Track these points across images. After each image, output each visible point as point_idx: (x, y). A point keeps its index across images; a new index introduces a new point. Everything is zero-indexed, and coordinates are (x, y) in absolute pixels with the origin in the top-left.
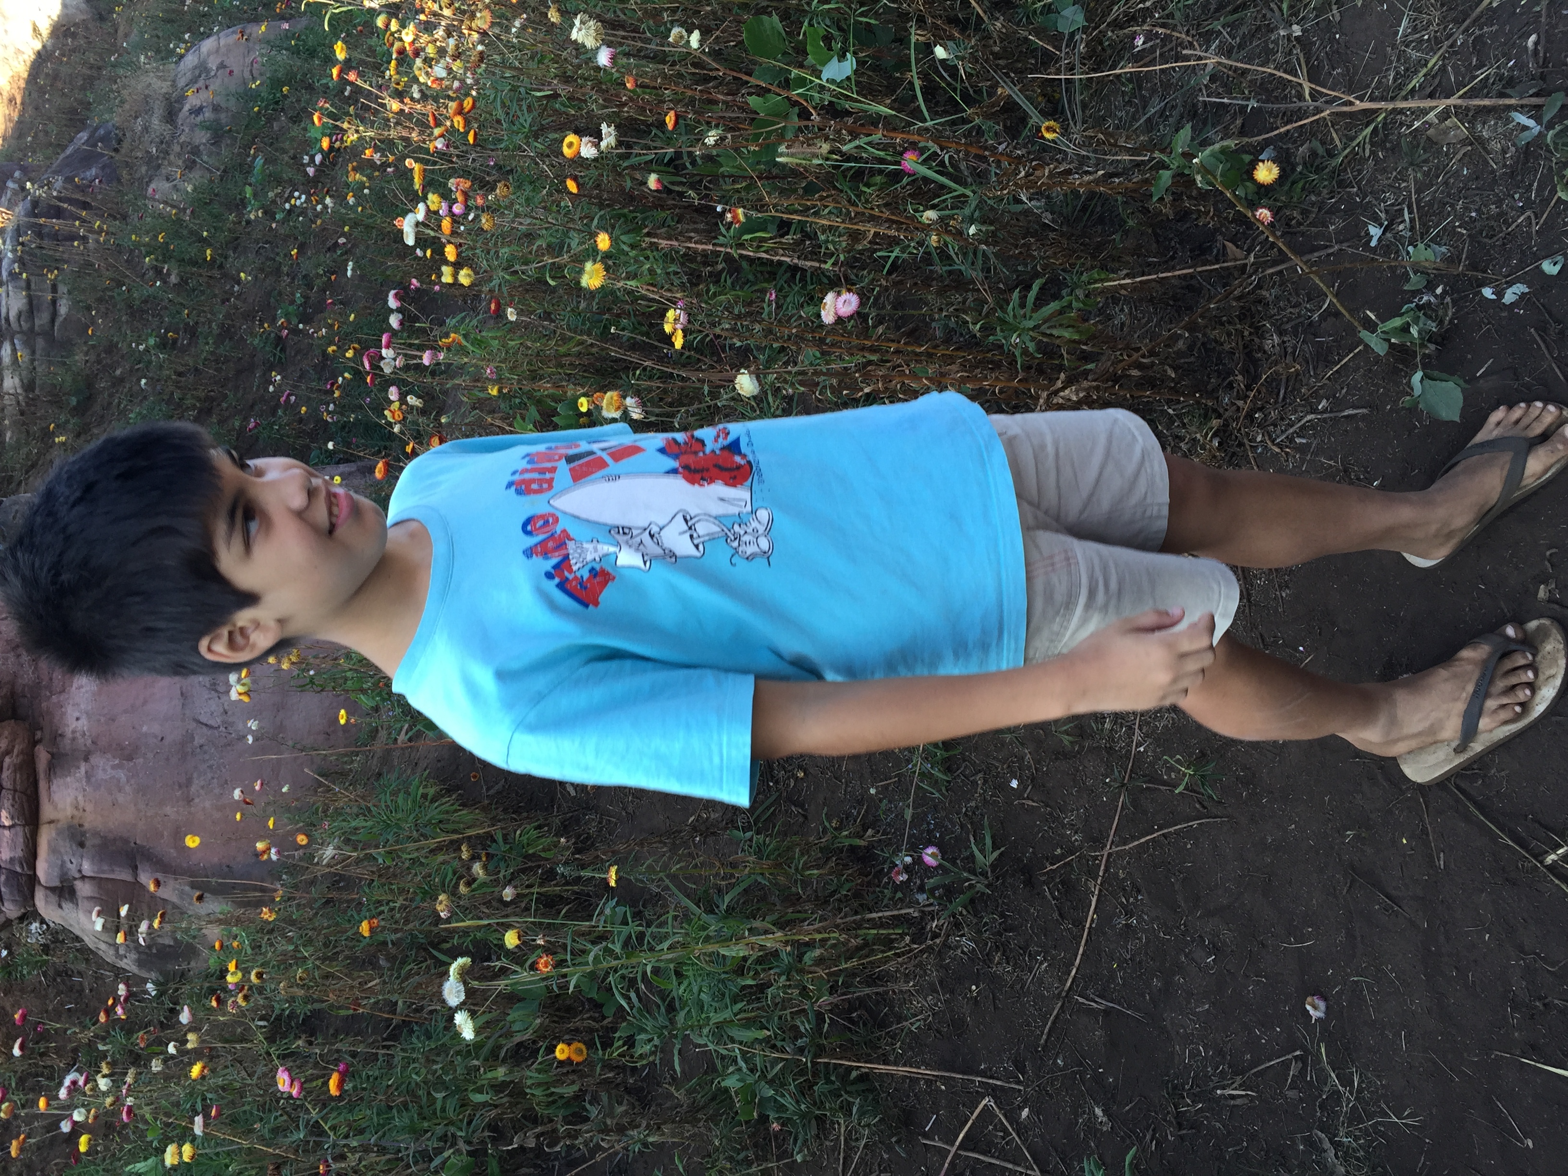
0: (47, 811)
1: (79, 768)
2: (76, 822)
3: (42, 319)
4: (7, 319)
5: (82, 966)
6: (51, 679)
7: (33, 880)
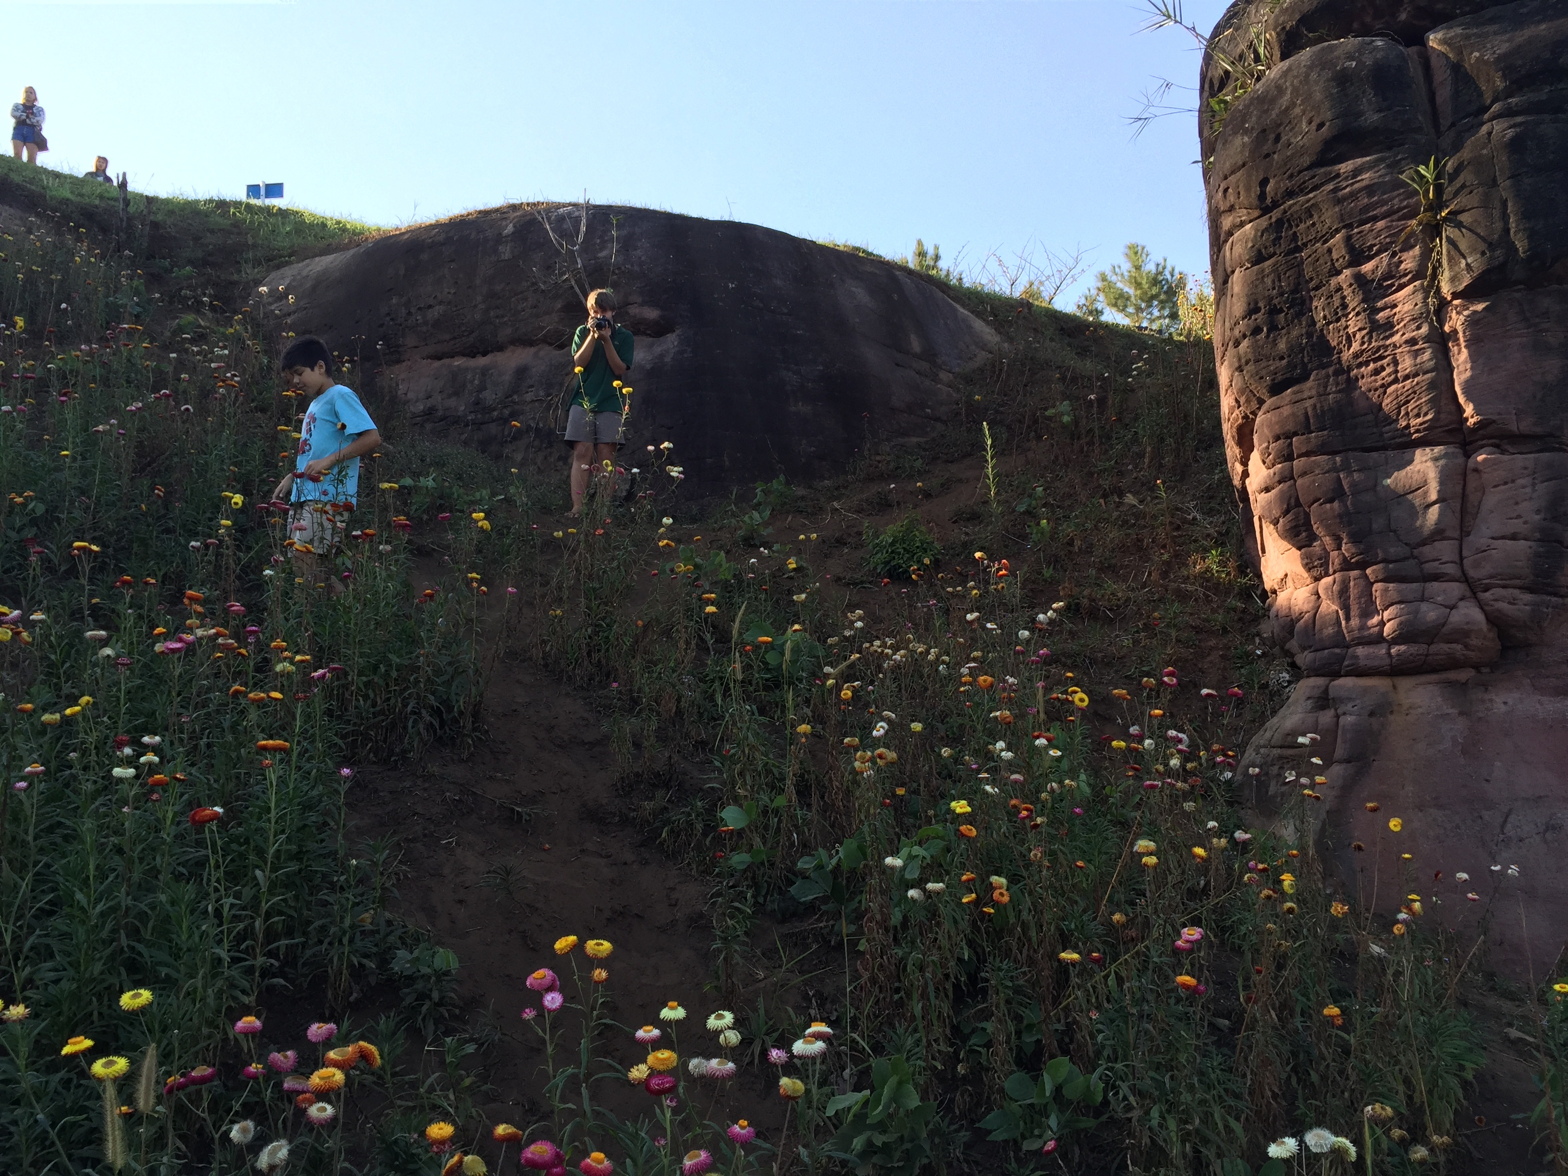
0: (1405, 683)
1: (1452, 707)
2: (1395, 708)
7: (1337, 675)
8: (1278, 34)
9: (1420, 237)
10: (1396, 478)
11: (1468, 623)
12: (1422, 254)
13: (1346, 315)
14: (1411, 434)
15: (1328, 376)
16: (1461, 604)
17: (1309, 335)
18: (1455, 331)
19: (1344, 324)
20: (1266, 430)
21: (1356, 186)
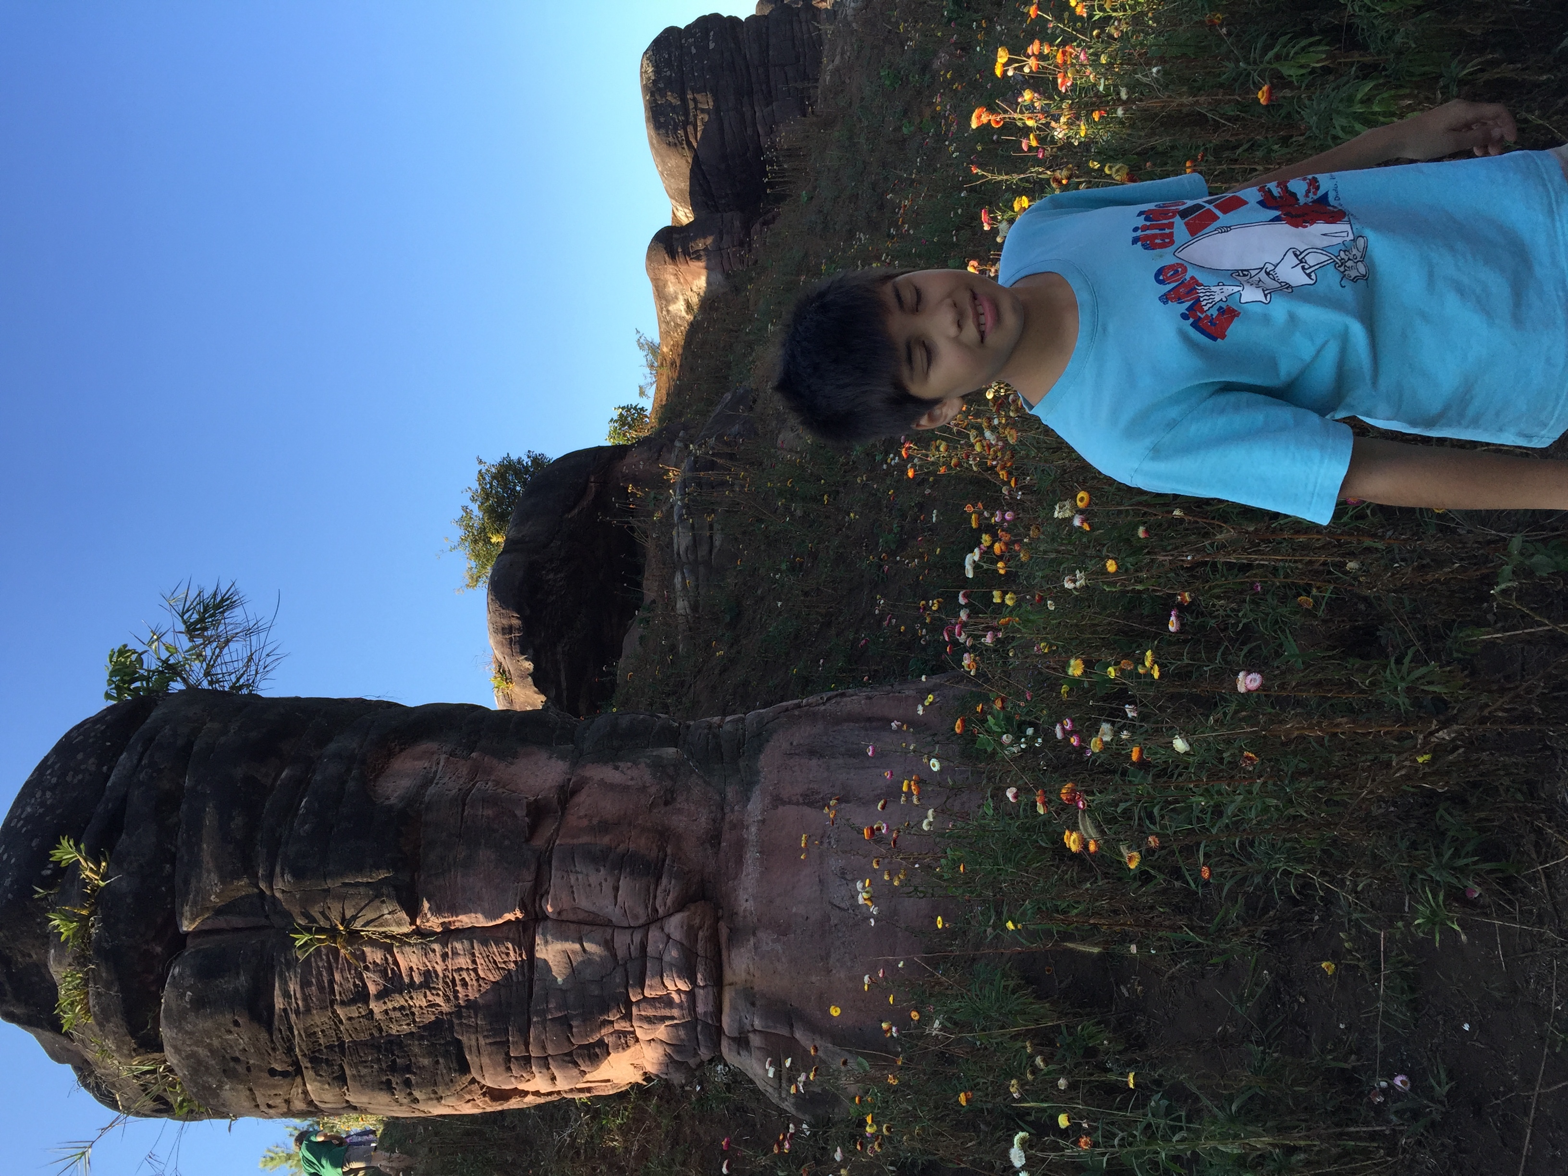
0: (728, 976)
1: (749, 940)
2: (748, 985)
3: (703, 551)
4: (678, 554)
5: (754, 1105)
6: (727, 867)
7: (720, 1030)
8: (137, 1055)
9: (356, 946)
10: (558, 974)
11: (682, 927)
12: (372, 946)
13: (410, 1007)
14: (523, 960)
15: (461, 1024)
16: (666, 930)
17: (422, 1038)
18: (442, 924)
19: (418, 1009)
20: (500, 1079)
21: (298, 995)
